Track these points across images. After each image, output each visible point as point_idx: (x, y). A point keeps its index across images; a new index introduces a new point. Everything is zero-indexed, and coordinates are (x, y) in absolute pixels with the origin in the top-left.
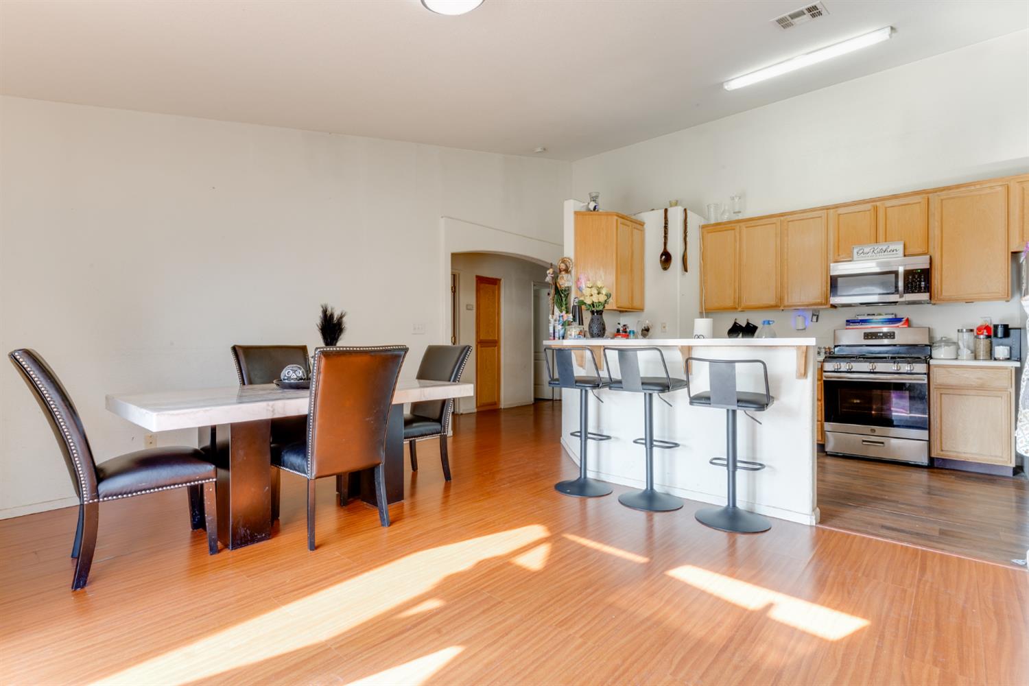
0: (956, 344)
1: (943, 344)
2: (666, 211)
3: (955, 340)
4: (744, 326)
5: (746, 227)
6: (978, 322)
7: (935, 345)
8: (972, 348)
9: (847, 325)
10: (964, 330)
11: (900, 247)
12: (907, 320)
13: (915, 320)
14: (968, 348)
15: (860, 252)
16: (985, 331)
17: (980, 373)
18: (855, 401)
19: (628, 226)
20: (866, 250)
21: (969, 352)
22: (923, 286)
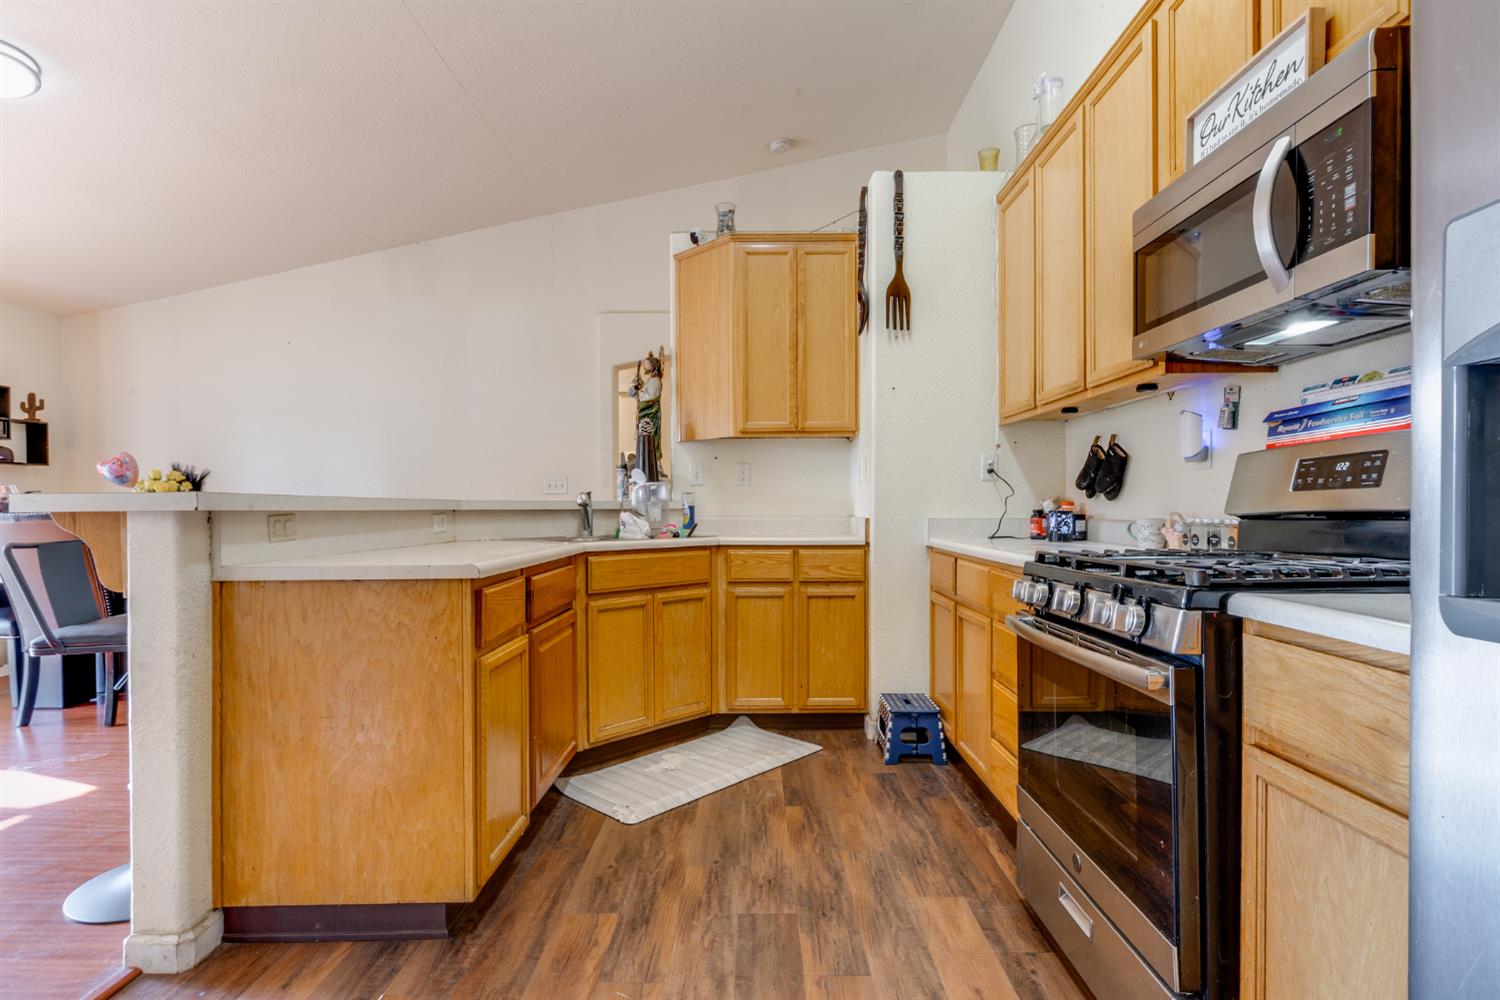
5: (1042, 166)
9: (1269, 432)
15: (1208, 129)
20: (1221, 112)
22: (1350, 203)
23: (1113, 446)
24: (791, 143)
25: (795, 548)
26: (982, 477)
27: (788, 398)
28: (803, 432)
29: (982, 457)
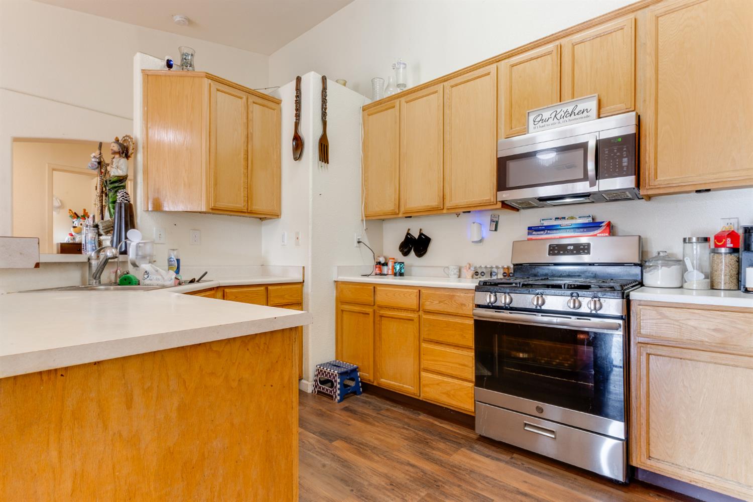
0: (680, 262)
1: (660, 262)
2: (299, 80)
3: (680, 257)
4: (417, 237)
5: (407, 102)
6: (716, 225)
7: (647, 264)
8: (708, 270)
9: (529, 234)
10: (694, 240)
11: (592, 105)
12: (609, 224)
13: (620, 225)
14: (700, 269)
15: (539, 119)
16: (729, 240)
17: (718, 321)
18: (521, 355)
19: (241, 98)
20: (546, 115)
21: (703, 276)
22: (625, 164)
23: (421, 234)
24: (189, 22)
25: (266, 286)
26: (355, 245)
27: (242, 190)
28: (251, 213)
29: (355, 235)
